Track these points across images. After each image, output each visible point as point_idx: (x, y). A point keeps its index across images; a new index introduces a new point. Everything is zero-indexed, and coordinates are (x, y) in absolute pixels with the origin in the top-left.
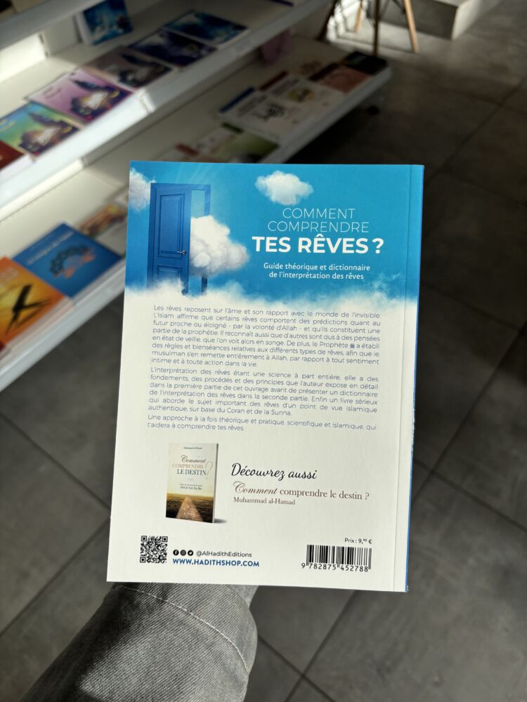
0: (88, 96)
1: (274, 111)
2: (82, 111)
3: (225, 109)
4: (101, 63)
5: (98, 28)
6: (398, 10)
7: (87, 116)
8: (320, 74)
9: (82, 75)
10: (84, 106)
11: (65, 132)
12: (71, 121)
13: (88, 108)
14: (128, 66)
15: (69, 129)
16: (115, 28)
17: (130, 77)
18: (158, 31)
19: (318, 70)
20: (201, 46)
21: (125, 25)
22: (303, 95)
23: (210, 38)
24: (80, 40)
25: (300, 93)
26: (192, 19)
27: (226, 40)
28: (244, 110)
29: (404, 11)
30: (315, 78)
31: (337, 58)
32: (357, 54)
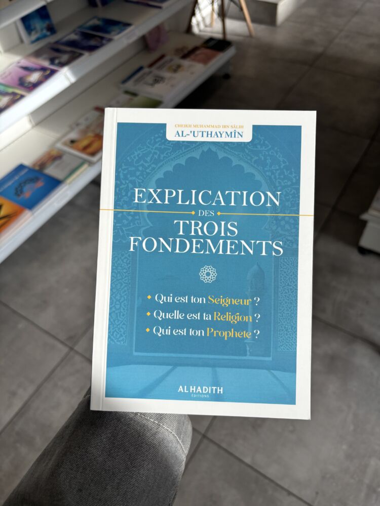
0: (29, 75)
1: (158, 80)
2: (26, 85)
3: (125, 81)
4: (37, 54)
5: (33, 33)
6: (237, 9)
7: (30, 87)
8: (187, 54)
9: (25, 63)
10: (27, 82)
11: (15, 99)
12: (19, 91)
13: (30, 83)
14: (56, 54)
15: (18, 97)
16: (45, 32)
17: (57, 61)
18: (74, 31)
19: (186, 52)
20: (102, 38)
21: (52, 30)
22: (177, 69)
23: (107, 32)
24: (22, 41)
25: (174, 68)
26: (95, 22)
27: (119, 33)
28: (138, 81)
29: (241, 9)
30: (185, 57)
31: (198, 43)
32: (211, 39)
